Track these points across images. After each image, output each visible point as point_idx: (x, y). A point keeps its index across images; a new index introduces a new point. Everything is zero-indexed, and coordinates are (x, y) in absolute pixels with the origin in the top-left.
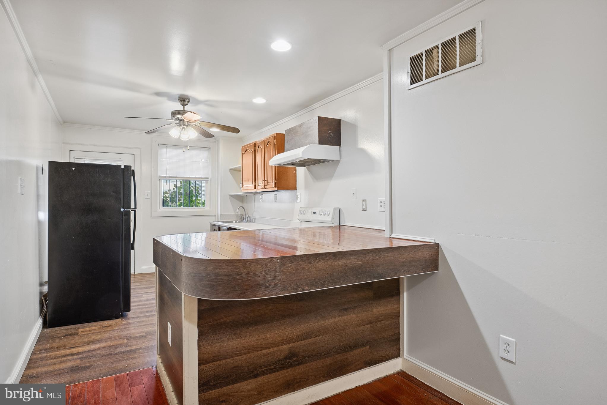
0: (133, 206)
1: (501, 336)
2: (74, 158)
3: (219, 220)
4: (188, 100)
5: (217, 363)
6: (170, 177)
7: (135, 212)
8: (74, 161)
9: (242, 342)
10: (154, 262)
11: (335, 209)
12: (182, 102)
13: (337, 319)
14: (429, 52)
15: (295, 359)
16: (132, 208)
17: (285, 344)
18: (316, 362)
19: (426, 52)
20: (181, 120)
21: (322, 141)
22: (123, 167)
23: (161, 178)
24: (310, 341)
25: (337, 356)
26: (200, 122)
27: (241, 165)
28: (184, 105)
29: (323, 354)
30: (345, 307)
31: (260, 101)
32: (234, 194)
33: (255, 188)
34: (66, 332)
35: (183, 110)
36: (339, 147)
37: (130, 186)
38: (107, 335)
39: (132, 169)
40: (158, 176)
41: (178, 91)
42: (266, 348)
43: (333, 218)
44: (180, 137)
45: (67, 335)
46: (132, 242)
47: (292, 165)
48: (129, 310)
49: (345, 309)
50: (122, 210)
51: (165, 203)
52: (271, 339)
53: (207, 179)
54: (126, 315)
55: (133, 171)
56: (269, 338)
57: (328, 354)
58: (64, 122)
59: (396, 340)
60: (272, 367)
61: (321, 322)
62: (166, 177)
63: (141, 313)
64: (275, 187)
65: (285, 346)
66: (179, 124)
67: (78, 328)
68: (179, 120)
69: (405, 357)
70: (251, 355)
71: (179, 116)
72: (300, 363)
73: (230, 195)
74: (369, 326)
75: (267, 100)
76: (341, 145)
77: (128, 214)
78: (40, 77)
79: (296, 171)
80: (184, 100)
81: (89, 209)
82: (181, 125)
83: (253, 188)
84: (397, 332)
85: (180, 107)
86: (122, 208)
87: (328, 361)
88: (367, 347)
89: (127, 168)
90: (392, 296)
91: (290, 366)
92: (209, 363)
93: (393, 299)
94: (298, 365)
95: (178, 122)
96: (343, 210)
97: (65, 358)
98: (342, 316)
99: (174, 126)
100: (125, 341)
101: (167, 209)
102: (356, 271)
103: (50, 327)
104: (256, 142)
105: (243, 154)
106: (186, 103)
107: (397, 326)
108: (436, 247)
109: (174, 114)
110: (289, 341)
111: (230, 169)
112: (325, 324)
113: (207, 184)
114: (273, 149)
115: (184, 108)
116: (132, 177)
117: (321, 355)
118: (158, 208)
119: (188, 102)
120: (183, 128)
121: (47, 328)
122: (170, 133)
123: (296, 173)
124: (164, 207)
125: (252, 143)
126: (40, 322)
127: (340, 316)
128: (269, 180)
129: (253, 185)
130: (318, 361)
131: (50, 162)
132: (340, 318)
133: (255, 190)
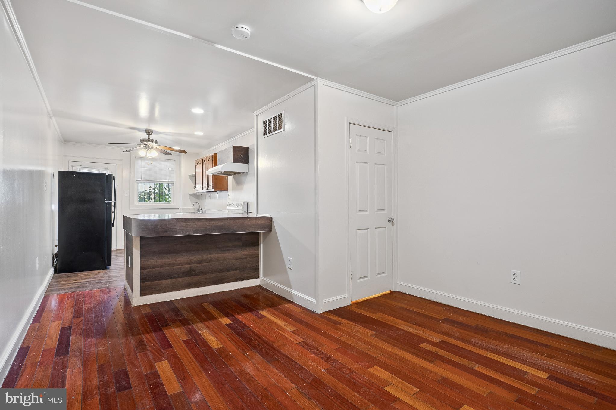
0: (113, 199)
1: (289, 258)
2: (72, 166)
3: (181, 212)
4: (151, 132)
5: (150, 269)
6: (144, 181)
7: (115, 203)
8: (72, 169)
9: (163, 261)
10: (124, 228)
11: (244, 202)
12: (148, 133)
13: (218, 255)
14: (270, 120)
15: (193, 272)
16: (113, 200)
17: (188, 265)
18: (206, 275)
19: (268, 120)
20: (147, 145)
21: (235, 160)
22: (107, 175)
23: (137, 181)
24: (202, 264)
25: (218, 274)
26: (159, 146)
27: (195, 173)
28: (149, 135)
29: (210, 272)
30: (224, 249)
31: (200, 134)
32: (191, 193)
33: (202, 189)
34: (70, 275)
35: (148, 138)
36: (247, 164)
37: (112, 187)
38: (96, 276)
39: (113, 176)
40: (135, 179)
41: (145, 127)
42: (177, 265)
43: (243, 208)
44: (146, 155)
45: (70, 276)
46: (112, 222)
47: (223, 174)
48: (111, 265)
49: (224, 250)
50: (106, 202)
51: (141, 199)
52: (180, 261)
53: (173, 183)
54: (109, 268)
55: (114, 177)
56: (179, 261)
57: (213, 272)
58: (65, 141)
59: (257, 269)
60: (180, 275)
61: (209, 256)
62: (141, 181)
63: (118, 267)
64: (213, 188)
65: (187, 266)
66: (145, 147)
67: (78, 274)
68: (145, 144)
69: (261, 278)
70: (168, 268)
71: (145, 143)
72: (196, 275)
73: (189, 194)
74: (239, 260)
75: (204, 133)
76: (248, 163)
77: (110, 204)
78: (53, 119)
79: (228, 178)
80: (149, 132)
81: (84, 201)
82: (146, 148)
83: (201, 189)
84: (257, 265)
85: (146, 137)
86: (106, 200)
87: (213, 275)
88: (238, 271)
89: (110, 175)
90: (254, 246)
91: (191, 275)
92: (146, 269)
93: (254, 248)
94: (195, 275)
95: (144, 145)
96: (249, 203)
97: (71, 284)
98: (222, 253)
99: (142, 148)
100: (108, 278)
101: (142, 204)
102: (220, 228)
103: (59, 273)
104: (203, 158)
105: (196, 165)
106: (150, 134)
107: (258, 262)
108: (270, 219)
109: (142, 141)
110: (190, 263)
111: (190, 176)
112: (211, 257)
113: (173, 186)
114: (210, 163)
115: (149, 137)
116: (113, 181)
117: (209, 272)
118: (135, 203)
119: (152, 133)
120: (148, 150)
121: (57, 273)
122: (139, 153)
123: (227, 180)
124: (140, 202)
125: (200, 159)
126: (52, 270)
127: (220, 253)
128: (210, 184)
129: (201, 187)
130: (207, 275)
131: (59, 171)
132: (221, 255)
133: (202, 191)
